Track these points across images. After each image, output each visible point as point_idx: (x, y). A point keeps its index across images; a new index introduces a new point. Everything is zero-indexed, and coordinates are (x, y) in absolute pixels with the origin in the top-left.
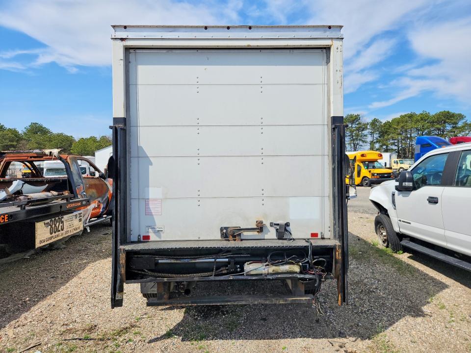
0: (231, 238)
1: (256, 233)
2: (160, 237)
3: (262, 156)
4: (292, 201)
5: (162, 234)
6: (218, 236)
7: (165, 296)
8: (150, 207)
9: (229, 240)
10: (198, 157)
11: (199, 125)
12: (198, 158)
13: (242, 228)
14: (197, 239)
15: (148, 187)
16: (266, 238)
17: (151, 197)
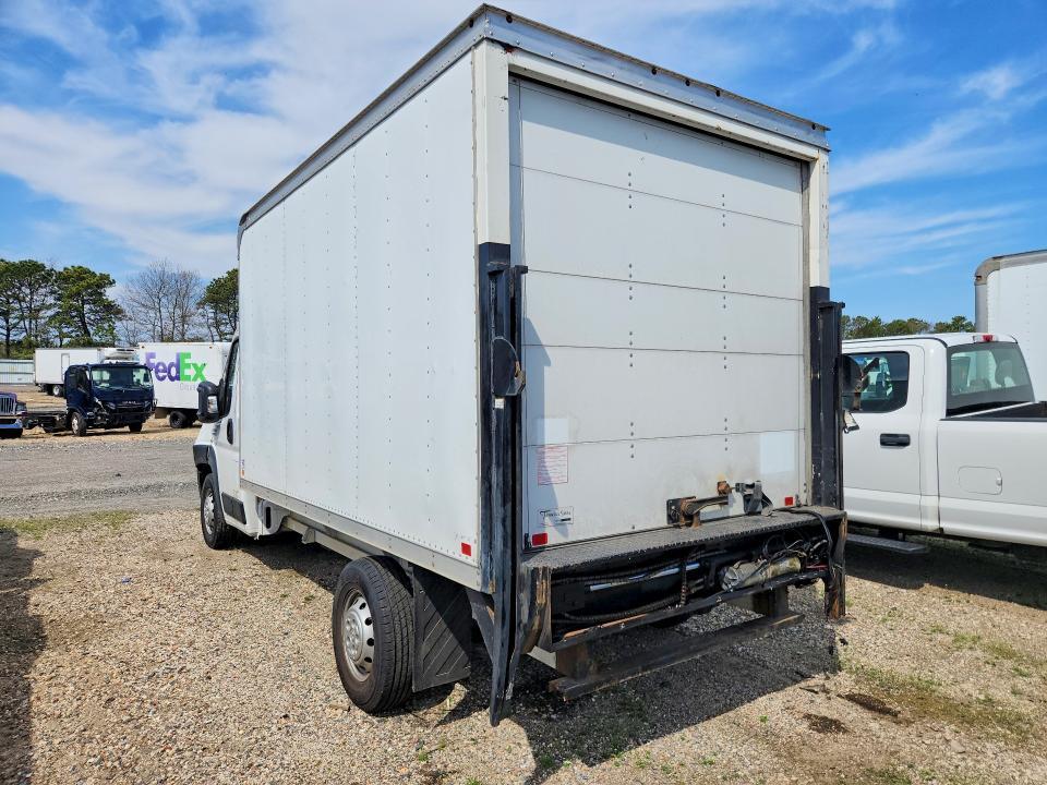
0: (683, 521)
1: (717, 507)
2: (565, 534)
3: (725, 353)
4: (764, 438)
5: (569, 527)
6: (661, 519)
7: (591, 668)
8: (546, 464)
9: (679, 527)
10: (631, 349)
11: (632, 279)
12: (630, 352)
13: (699, 498)
14: (630, 530)
15: (543, 417)
16: (731, 515)
17: (547, 441)
